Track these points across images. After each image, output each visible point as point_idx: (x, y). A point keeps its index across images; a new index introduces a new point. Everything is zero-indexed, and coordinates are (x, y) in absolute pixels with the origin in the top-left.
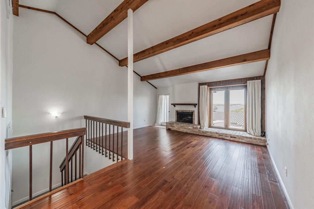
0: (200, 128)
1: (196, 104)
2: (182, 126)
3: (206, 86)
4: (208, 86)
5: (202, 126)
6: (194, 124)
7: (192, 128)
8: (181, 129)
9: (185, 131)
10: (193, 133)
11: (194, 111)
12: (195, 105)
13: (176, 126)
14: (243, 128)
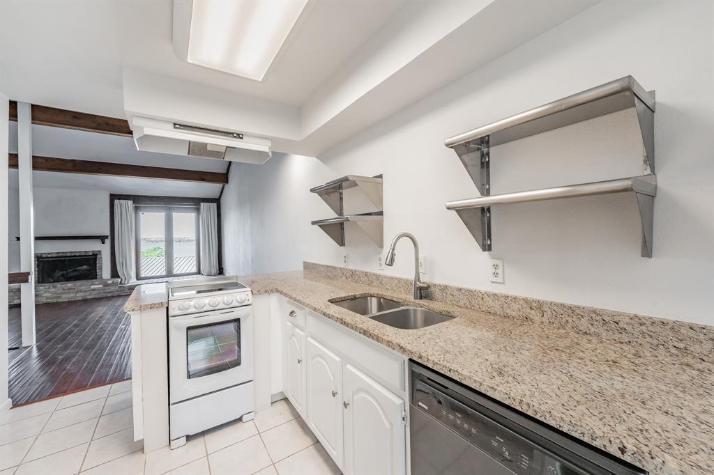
0: (121, 283)
1: (107, 237)
2: (70, 289)
3: (130, 203)
4: (134, 203)
5: (123, 279)
6: (102, 278)
7: (101, 286)
8: (64, 296)
9: (80, 296)
10: (104, 295)
11: (100, 252)
12: (102, 239)
13: (45, 292)
14: (194, 270)
